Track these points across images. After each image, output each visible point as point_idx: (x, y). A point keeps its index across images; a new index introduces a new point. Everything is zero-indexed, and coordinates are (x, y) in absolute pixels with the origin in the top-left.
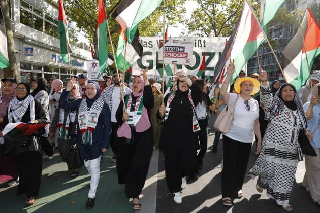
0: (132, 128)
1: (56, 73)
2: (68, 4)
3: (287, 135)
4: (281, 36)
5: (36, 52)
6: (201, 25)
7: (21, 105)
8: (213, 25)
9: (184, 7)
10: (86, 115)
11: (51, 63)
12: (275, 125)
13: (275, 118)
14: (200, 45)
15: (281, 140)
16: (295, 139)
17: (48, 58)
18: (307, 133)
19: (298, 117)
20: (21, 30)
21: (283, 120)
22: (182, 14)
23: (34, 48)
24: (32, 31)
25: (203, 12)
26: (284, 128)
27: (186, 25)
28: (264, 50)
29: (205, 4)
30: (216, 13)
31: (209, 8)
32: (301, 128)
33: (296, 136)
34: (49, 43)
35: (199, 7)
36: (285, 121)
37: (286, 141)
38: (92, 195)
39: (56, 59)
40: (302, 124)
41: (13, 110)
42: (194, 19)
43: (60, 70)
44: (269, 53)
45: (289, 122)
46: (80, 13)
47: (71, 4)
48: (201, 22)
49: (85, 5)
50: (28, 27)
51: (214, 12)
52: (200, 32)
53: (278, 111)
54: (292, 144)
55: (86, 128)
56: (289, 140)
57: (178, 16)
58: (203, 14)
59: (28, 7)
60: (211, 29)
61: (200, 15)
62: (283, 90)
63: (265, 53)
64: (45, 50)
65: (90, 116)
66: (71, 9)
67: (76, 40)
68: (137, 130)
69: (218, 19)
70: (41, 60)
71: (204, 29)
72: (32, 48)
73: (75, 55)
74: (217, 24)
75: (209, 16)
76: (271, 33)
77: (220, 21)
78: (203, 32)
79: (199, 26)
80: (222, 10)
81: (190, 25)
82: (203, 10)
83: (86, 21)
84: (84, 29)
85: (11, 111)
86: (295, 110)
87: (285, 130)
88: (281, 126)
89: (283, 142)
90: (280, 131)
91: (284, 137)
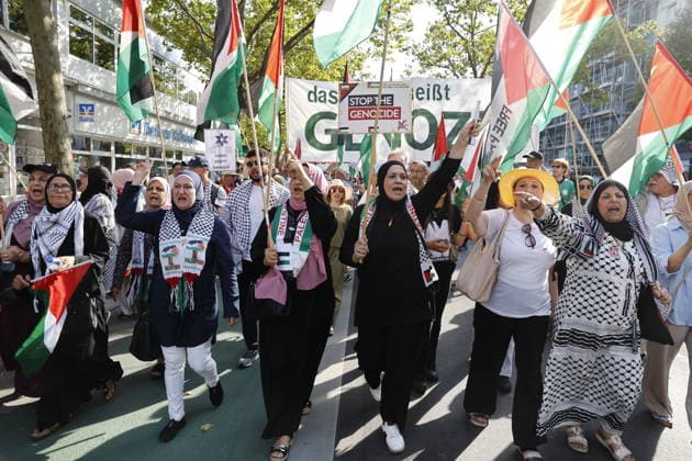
1: (139, 157)
2: (167, 13)
3: (615, 299)
4: (620, 79)
5: (99, 114)
6: (444, 57)
7: (55, 223)
8: (470, 57)
9: (407, 18)
11: (130, 136)
12: (585, 279)
13: (586, 264)
14: (437, 96)
15: (601, 312)
16: (631, 307)
17: (125, 126)
19: (636, 257)
20: (71, 67)
21: (603, 267)
22: (405, 34)
23: (97, 105)
24: (93, 70)
25: (448, 28)
26: (607, 283)
27: (413, 57)
28: (582, 109)
29: (454, 12)
30: (476, 31)
31: (462, 21)
32: (644, 281)
33: (634, 299)
35: (441, 18)
36: (608, 268)
37: (612, 313)
39: (140, 128)
40: (645, 273)
41: (41, 235)
42: (430, 44)
43: (147, 152)
44: (595, 114)
46: (192, 32)
47: (173, 13)
48: (445, 50)
49: (201, 14)
50: (84, 61)
51: (472, 29)
52: (442, 71)
53: (590, 248)
54: (625, 319)
55: (180, 276)
56: (619, 312)
57: (397, 37)
58: (448, 33)
59: (84, 20)
60: (465, 65)
61: (442, 36)
62: (603, 195)
63: (584, 114)
66: (171, 24)
67: (182, 87)
69: (481, 44)
70: (109, 129)
71: (452, 65)
73: (180, 119)
74: (480, 54)
75: (463, 38)
76: (598, 72)
77: (485, 47)
78: (449, 72)
79: (441, 59)
80: (489, 25)
81: (422, 57)
82: (448, 24)
83: (203, 48)
84: (198, 64)
85: (36, 238)
86: (629, 240)
87: (610, 290)
88: (600, 281)
89: (606, 316)
90: (599, 292)
91: (608, 305)
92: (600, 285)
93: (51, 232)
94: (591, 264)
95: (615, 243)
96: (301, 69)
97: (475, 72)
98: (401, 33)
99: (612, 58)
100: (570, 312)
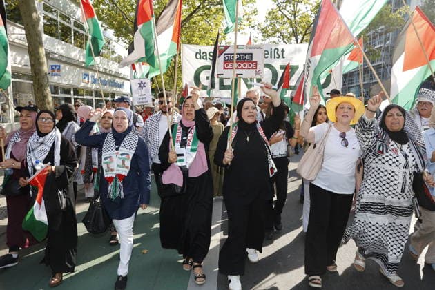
0: (185, 171)
1: (89, 97)
2: (104, 7)
3: (395, 182)
4: (388, 43)
5: (63, 71)
6: (278, 31)
7: (42, 143)
8: (293, 30)
9: (254, 7)
10: (114, 156)
11: (83, 85)
12: (376, 169)
13: (377, 160)
14: (277, 56)
15: (387, 190)
16: (407, 187)
17: (79, 78)
18: (426, 176)
19: (410, 155)
21: (387, 161)
22: (253, 17)
23: (62, 65)
24: (59, 44)
25: (280, 12)
26: (390, 172)
27: (258, 31)
29: (283, 3)
30: (297, 14)
31: (288, 8)
32: (416, 170)
33: (409, 181)
34: (80, 57)
35: (275, 6)
36: (391, 162)
37: (394, 191)
38: (123, 270)
39: (88, 79)
40: (417, 165)
41: (33, 150)
42: (269, 23)
43: (93, 94)
45: (397, 163)
46: (119, 18)
47: (107, 6)
48: (278, 26)
49: (125, 7)
50: (53, 38)
51: (294, 13)
52: (276, 39)
53: (381, 149)
54: (403, 195)
55: (114, 176)
56: (399, 190)
57: (248, 19)
58: (280, 16)
59: (51, 12)
60: (291, 36)
61: (276, 18)
62: (388, 114)
63: (366, 65)
64: (75, 67)
65: (119, 158)
66: (106, 13)
67: (113, 53)
68: (192, 174)
69: (300, 23)
70: (70, 81)
71: (283, 36)
72: (59, 66)
73: (113, 73)
74: (300, 28)
75: (289, 19)
76: (374, 38)
77: (303, 24)
78: (281, 40)
79: (276, 32)
80: (305, 10)
81: (264, 31)
82: (280, 10)
83: (126, 27)
84: (123, 39)
85: (30, 152)
86: (405, 144)
87: (392, 176)
88: (386, 171)
89: (390, 193)
90: (385, 178)
91: (391, 186)
92: (386, 173)
93: (39, 149)
94: (380, 160)
95: (395, 146)
96: (188, 40)
97: (297, 41)
98: (251, 16)
99: (383, 29)
100: (368, 191)
